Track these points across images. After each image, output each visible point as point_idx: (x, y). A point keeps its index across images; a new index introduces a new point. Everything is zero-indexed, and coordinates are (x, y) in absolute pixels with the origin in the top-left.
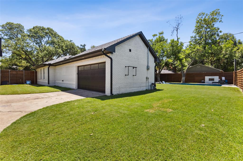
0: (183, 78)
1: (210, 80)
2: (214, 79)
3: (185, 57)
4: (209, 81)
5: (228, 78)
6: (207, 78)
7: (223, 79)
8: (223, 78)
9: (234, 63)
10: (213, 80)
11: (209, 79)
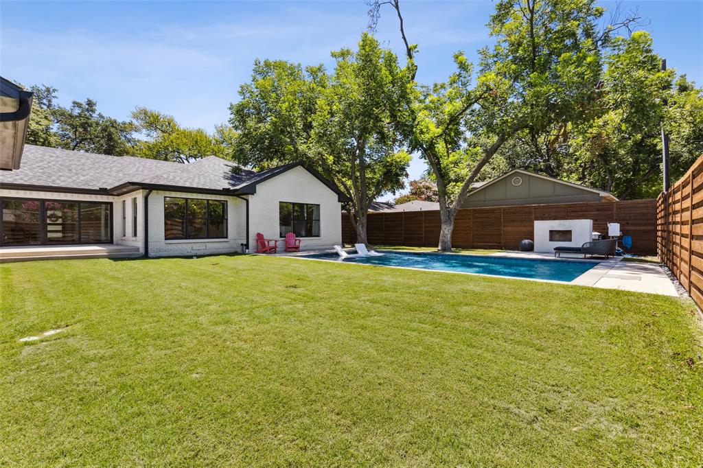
0: (446, 231)
1: (554, 235)
2: (570, 232)
3: (441, 135)
4: (551, 240)
5: (638, 228)
6: (542, 228)
7: (611, 233)
8: (614, 229)
9: (663, 166)
10: (566, 235)
11: (551, 232)
